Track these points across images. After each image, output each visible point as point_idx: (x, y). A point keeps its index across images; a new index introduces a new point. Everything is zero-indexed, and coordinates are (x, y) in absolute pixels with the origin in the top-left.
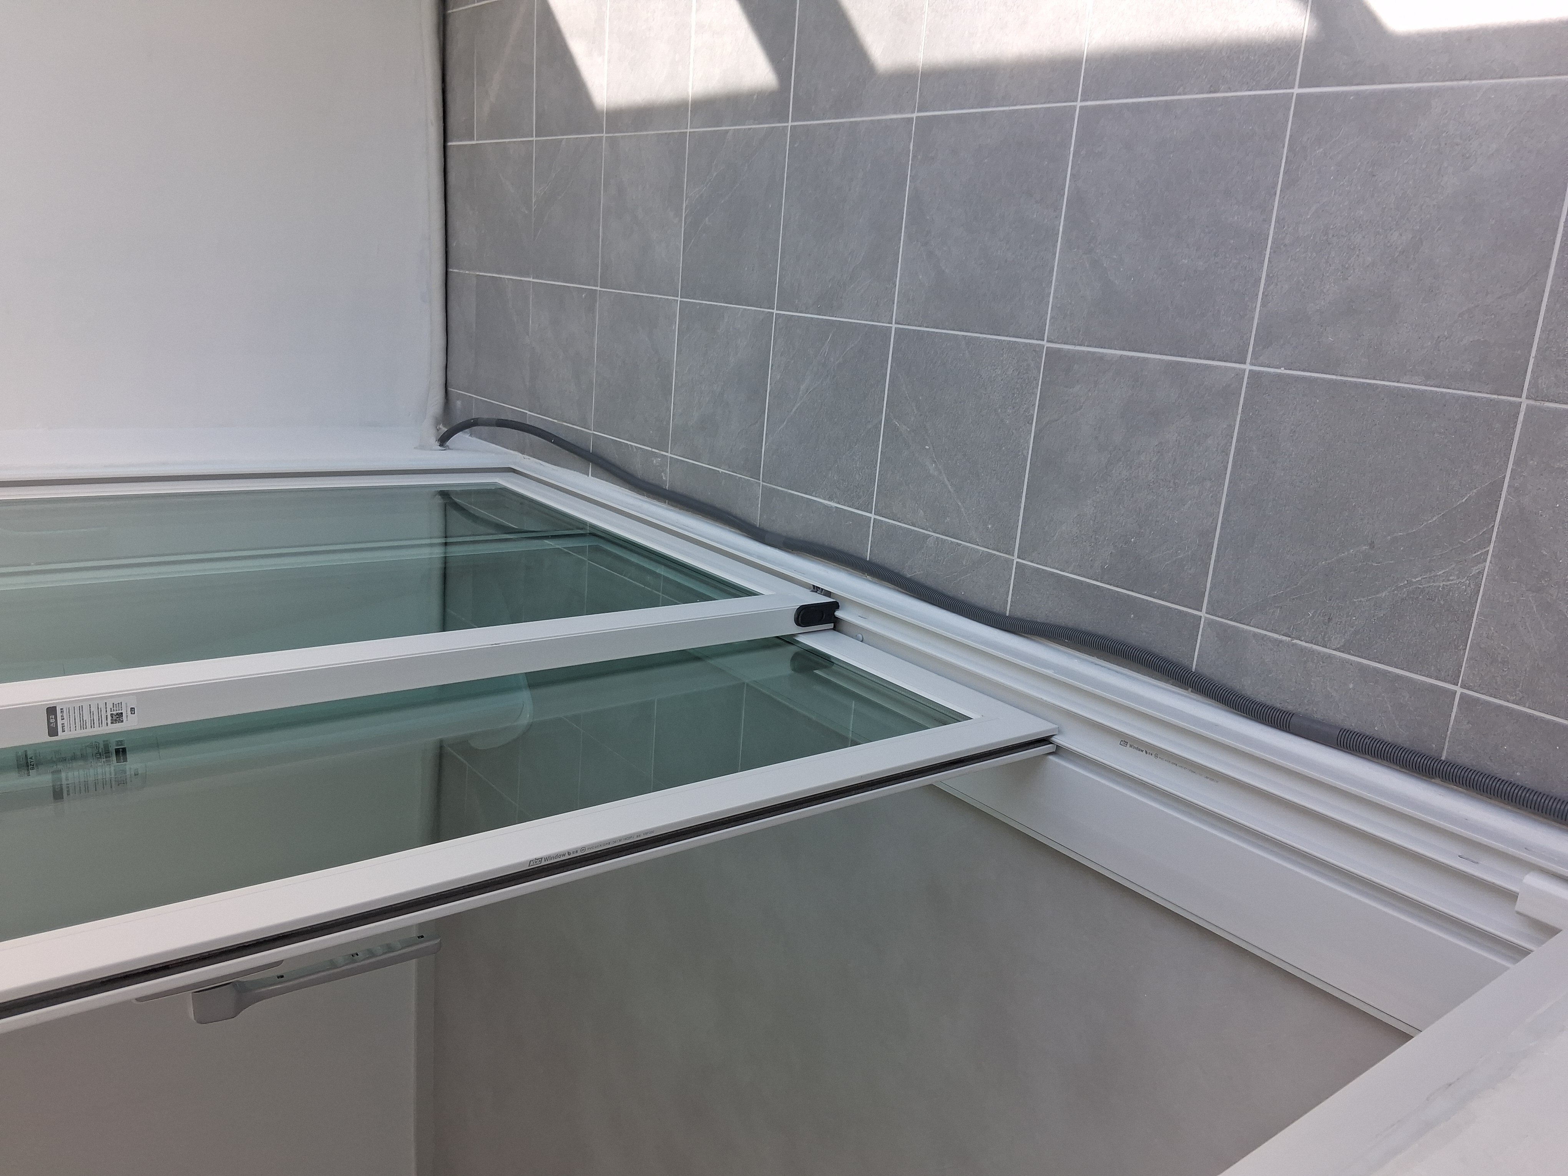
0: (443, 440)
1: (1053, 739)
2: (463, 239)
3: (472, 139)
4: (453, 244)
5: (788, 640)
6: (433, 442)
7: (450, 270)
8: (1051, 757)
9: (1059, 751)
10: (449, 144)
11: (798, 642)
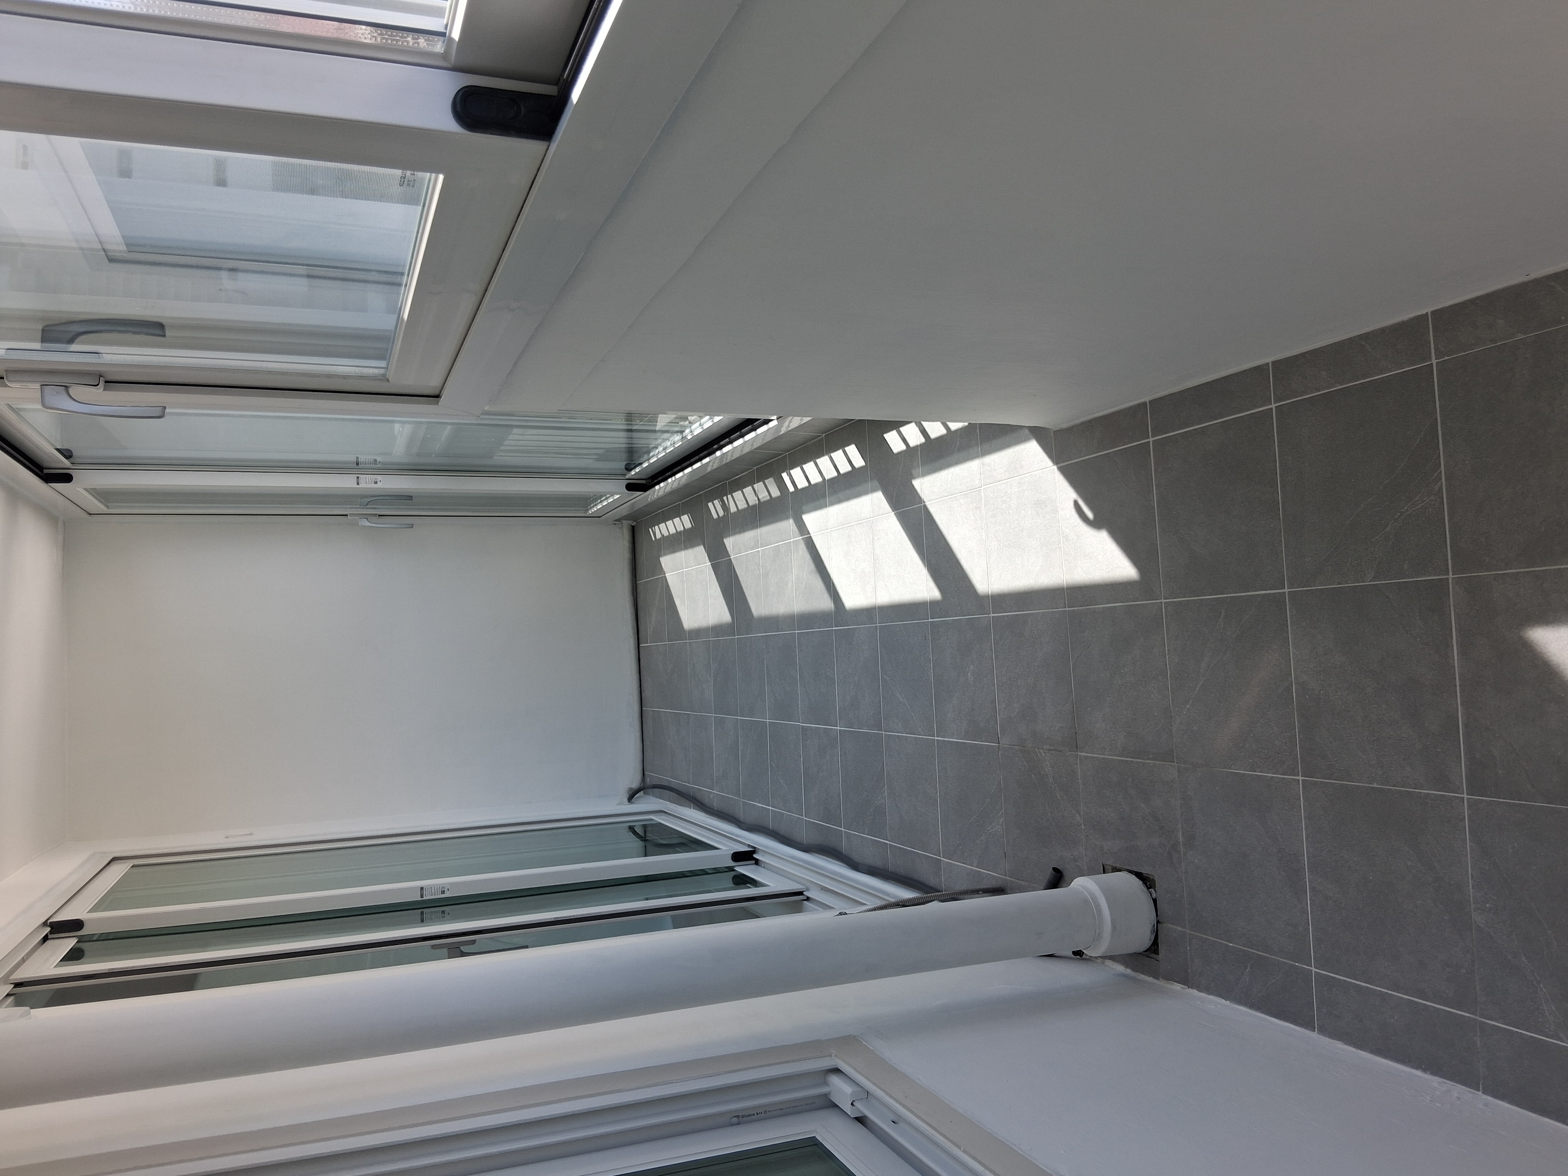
0: (631, 798)
1: (804, 893)
2: (647, 694)
3: (648, 643)
4: (643, 695)
5: (731, 869)
6: (626, 800)
7: (643, 709)
8: (805, 902)
9: (808, 899)
10: (641, 645)
11: (735, 870)
